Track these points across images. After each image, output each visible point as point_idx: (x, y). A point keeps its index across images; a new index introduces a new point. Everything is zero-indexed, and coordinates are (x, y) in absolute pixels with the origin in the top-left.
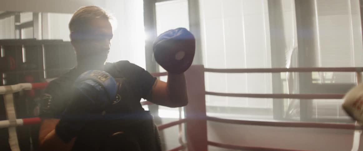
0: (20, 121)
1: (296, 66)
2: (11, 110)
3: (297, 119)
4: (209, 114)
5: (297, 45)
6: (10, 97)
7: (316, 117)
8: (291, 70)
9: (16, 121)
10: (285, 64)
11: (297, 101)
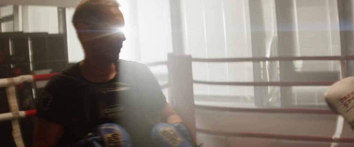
0: (22, 113)
1: (276, 55)
2: (13, 102)
3: (278, 105)
4: (197, 103)
5: (276, 35)
6: (12, 90)
7: (296, 103)
8: (271, 59)
9: (18, 114)
10: (265, 53)
11: (277, 89)
